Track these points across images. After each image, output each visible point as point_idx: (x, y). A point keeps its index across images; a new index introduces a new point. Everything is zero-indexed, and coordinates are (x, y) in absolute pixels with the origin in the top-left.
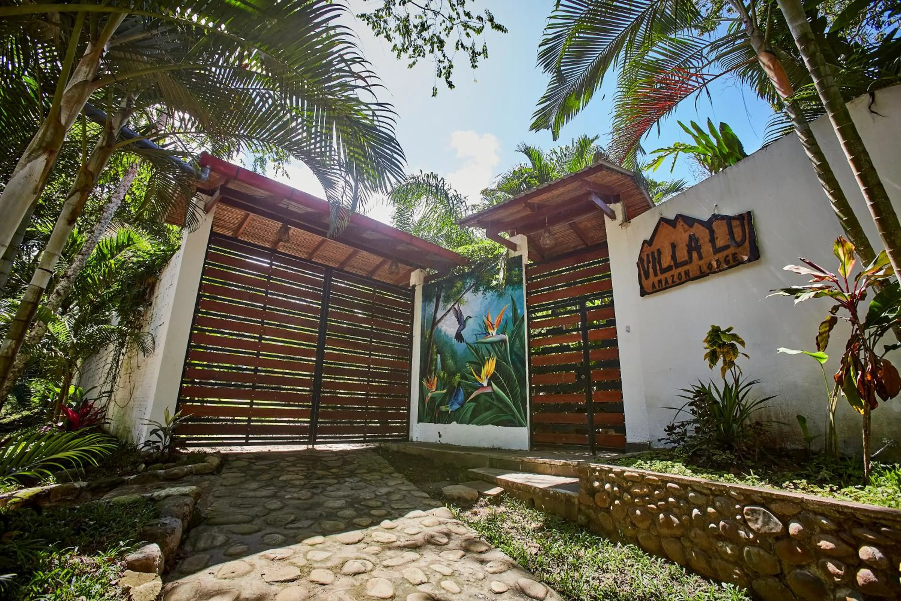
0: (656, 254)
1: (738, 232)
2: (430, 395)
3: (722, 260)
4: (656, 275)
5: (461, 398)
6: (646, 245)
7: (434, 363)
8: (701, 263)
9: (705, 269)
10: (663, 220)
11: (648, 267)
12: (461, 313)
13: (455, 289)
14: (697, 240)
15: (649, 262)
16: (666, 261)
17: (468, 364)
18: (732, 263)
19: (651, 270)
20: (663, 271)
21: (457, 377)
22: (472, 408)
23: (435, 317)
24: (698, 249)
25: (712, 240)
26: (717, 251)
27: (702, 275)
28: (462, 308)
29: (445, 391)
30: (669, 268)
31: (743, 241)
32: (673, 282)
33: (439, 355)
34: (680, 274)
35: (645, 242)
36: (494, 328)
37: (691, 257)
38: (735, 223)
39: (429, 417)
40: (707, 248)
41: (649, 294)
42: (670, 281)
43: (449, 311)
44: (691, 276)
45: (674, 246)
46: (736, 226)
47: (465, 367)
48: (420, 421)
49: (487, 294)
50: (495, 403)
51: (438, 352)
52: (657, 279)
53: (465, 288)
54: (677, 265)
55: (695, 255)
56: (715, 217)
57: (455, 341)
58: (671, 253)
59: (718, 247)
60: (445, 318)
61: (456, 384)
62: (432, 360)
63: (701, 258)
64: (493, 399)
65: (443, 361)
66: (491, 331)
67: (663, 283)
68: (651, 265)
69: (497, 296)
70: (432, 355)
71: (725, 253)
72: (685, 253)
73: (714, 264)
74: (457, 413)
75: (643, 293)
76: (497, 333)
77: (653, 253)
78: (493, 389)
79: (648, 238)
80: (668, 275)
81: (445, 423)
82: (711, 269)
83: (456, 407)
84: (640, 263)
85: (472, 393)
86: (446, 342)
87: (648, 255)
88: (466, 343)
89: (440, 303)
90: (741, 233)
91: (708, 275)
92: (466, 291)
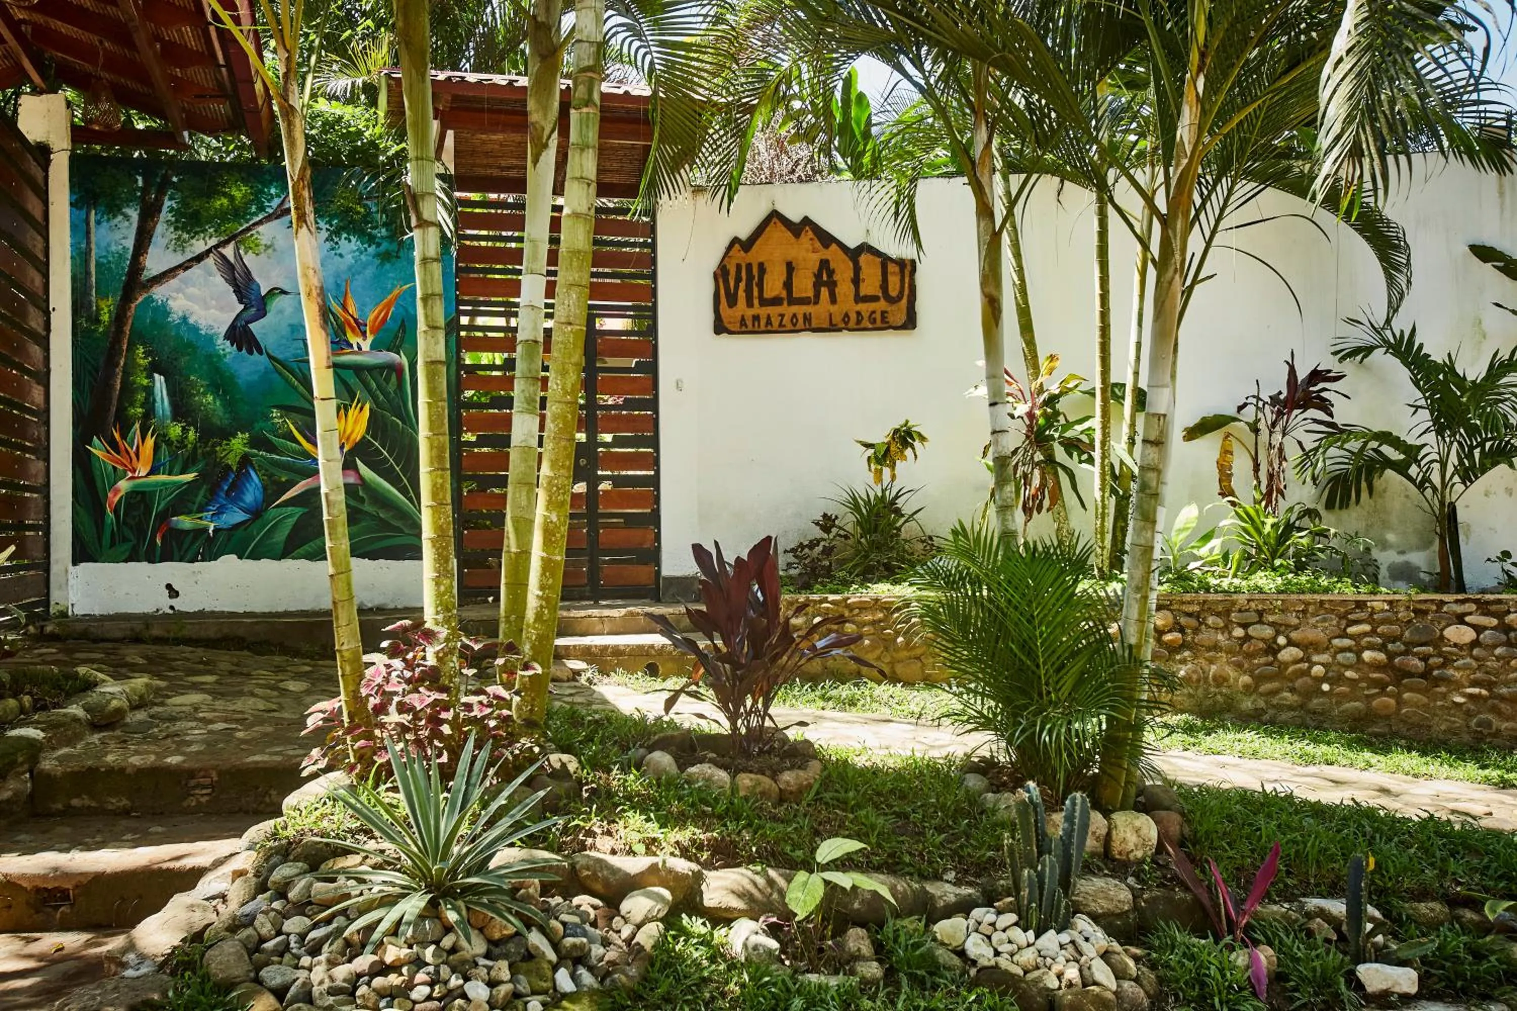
0: (755, 271)
1: (894, 282)
2: (124, 485)
3: (866, 315)
4: (750, 304)
5: (252, 494)
6: (737, 246)
7: (141, 397)
8: (833, 309)
9: (837, 319)
10: (774, 216)
11: (737, 287)
12: (248, 273)
13: (222, 202)
14: (831, 273)
15: (738, 280)
16: (774, 286)
17: (275, 413)
18: (879, 324)
19: (741, 294)
20: (764, 302)
21: (239, 444)
22: (291, 521)
23: (136, 267)
24: (832, 285)
25: (856, 281)
26: (858, 299)
27: (832, 328)
28: (249, 259)
29: (189, 477)
30: (776, 301)
31: (899, 298)
32: (781, 325)
33: (159, 379)
34: (794, 315)
35: (735, 241)
36: (364, 334)
37: (817, 295)
38: (892, 268)
39: (127, 546)
40: (845, 289)
41: (731, 333)
42: (776, 323)
43: (199, 258)
44: (814, 325)
45: (790, 267)
46: (894, 273)
47: (268, 418)
48: (81, 554)
49: (343, 242)
50: (367, 507)
51: (154, 368)
52: (750, 313)
53: (262, 209)
54: (792, 301)
55: (824, 292)
56: (865, 248)
57: (225, 347)
58: (784, 277)
59: (862, 294)
60: (182, 275)
61: (232, 460)
62: (128, 389)
63: (833, 300)
64: (362, 500)
65: (177, 394)
66: (354, 340)
67: (763, 322)
68: (742, 285)
69: (377, 255)
70: (126, 373)
71: (872, 306)
72: (810, 285)
73: (853, 317)
74: (240, 533)
75: (720, 328)
76: (374, 347)
77: (749, 266)
78: (361, 477)
79: (744, 235)
80: (774, 311)
81: (193, 560)
82: (846, 323)
83: (236, 516)
84: (721, 274)
85: (291, 484)
86: (190, 346)
87: (739, 267)
88: (270, 357)
89: (160, 228)
90: (898, 286)
91: (840, 330)
92: (269, 218)
